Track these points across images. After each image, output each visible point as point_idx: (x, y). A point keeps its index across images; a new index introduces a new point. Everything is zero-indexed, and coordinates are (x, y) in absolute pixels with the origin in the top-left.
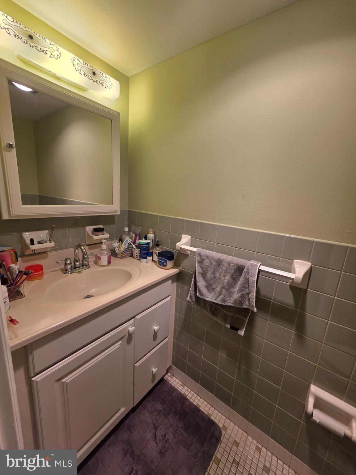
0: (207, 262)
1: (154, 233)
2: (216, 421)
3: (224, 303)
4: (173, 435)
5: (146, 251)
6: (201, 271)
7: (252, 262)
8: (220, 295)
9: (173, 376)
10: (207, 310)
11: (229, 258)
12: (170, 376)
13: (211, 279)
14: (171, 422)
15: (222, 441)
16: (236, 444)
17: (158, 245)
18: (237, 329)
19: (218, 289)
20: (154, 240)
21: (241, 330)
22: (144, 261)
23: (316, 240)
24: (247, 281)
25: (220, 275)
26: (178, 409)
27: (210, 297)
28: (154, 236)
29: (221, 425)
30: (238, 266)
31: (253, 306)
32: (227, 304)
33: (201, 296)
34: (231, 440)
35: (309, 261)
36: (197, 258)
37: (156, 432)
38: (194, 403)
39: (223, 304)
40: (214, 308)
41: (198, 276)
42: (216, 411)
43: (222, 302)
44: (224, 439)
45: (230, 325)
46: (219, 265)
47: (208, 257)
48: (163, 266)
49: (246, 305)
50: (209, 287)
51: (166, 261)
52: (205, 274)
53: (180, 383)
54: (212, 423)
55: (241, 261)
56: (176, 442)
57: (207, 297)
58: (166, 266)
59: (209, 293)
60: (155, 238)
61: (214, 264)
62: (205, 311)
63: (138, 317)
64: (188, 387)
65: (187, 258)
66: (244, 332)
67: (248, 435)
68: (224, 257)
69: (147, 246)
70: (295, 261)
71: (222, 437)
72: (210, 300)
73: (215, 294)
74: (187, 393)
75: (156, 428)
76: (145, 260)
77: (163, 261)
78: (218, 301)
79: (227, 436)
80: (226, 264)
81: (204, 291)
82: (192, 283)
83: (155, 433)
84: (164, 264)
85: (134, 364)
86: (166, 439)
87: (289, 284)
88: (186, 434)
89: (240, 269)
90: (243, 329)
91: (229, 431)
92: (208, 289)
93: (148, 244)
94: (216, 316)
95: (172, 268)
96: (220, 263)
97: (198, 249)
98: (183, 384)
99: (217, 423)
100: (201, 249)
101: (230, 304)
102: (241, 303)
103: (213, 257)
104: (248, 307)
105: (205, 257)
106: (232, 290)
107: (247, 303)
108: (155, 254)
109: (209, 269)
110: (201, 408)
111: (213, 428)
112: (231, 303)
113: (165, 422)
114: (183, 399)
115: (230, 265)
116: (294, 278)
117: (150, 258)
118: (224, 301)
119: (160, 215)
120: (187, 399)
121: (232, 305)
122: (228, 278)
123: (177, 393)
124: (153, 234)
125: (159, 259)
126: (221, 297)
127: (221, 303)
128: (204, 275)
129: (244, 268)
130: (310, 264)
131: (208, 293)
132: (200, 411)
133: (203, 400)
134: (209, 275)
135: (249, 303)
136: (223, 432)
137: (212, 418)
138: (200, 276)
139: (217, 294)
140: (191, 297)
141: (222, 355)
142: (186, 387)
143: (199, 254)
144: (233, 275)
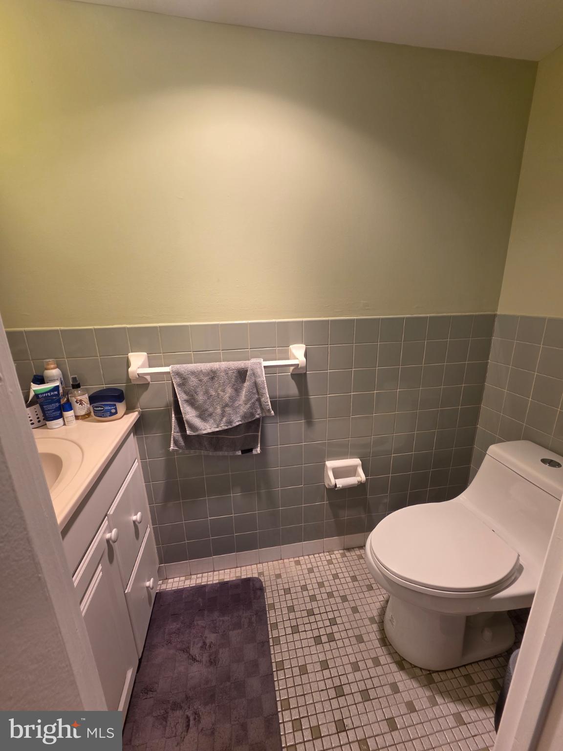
0: (193, 381)
1: (58, 366)
2: (249, 576)
3: (231, 425)
4: (214, 633)
5: (57, 404)
6: (185, 397)
7: (253, 361)
8: (222, 419)
9: (166, 580)
10: (206, 448)
11: (223, 365)
12: (162, 583)
13: (205, 402)
14: (202, 624)
15: (265, 587)
16: (279, 576)
17: (76, 386)
18: (251, 450)
19: (219, 411)
20: (62, 379)
21: (256, 447)
22: (59, 424)
23: (305, 319)
24: (256, 384)
25: (216, 391)
26: (201, 605)
27: (209, 427)
28: (61, 373)
29: (256, 575)
30: (239, 371)
31: (269, 410)
32: (234, 425)
33: (194, 432)
34: (273, 578)
35: (302, 343)
36: (176, 381)
37: (189, 653)
38: (214, 582)
39: (230, 427)
40: (215, 440)
41: (183, 407)
42: (243, 568)
43: (227, 426)
44: (266, 584)
45: (240, 451)
46: (212, 378)
47: (193, 373)
48: (110, 416)
49: (258, 415)
50: (203, 415)
51: (115, 405)
52: (194, 399)
53: (183, 578)
54: (248, 580)
55: (241, 364)
56: (222, 635)
57: (204, 430)
58: (116, 413)
59: (205, 424)
60: (64, 374)
61: (205, 379)
62: (202, 451)
63: (111, 512)
64: (195, 574)
65: (147, 389)
66: (259, 448)
67: (283, 560)
68: (215, 365)
69: (56, 393)
70: (291, 346)
71: (263, 583)
72: (209, 431)
73: (215, 420)
74: (199, 581)
75: (186, 650)
76: (60, 421)
77: (107, 408)
78: (223, 427)
79: (267, 578)
80: (223, 374)
81: (197, 422)
82: (173, 421)
83: (190, 655)
84: (111, 412)
85: (125, 592)
86: (208, 645)
87: (290, 374)
88: (228, 616)
89: (242, 374)
90: (258, 445)
91: (266, 573)
92: (202, 419)
93: (57, 388)
94: (221, 449)
95: (126, 413)
96: (213, 375)
97: (172, 368)
98: (187, 577)
99: (251, 576)
100: (178, 366)
101: (238, 424)
102: (252, 415)
103: (201, 371)
104: (261, 415)
105: (188, 374)
106: (236, 404)
107: (259, 411)
108: (77, 403)
109: (198, 390)
110: (225, 580)
111: (251, 584)
112: (239, 421)
113: (195, 632)
114: (200, 590)
115: (227, 373)
116: (298, 363)
117: (69, 414)
118: (230, 422)
119: (62, 328)
120: (204, 586)
121: (240, 423)
122: (229, 391)
123: (188, 590)
124: (57, 369)
125: (96, 407)
126: (224, 420)
127: (226, 428)
128: (192, 402)
129: (247, 371)
130: (304, 346)
131: (203, 423)
132: (227, 582)
133: (223, 571)
134: (201, 398)
135: (262, 409)
136: (262, 579)
137: (243, 577)
138: (185, 405)
139: (218, 418)
140: (176, 443)
141: (236, 495)
142: (193, 576)
143: (178, 374)
144: (234, 385)
